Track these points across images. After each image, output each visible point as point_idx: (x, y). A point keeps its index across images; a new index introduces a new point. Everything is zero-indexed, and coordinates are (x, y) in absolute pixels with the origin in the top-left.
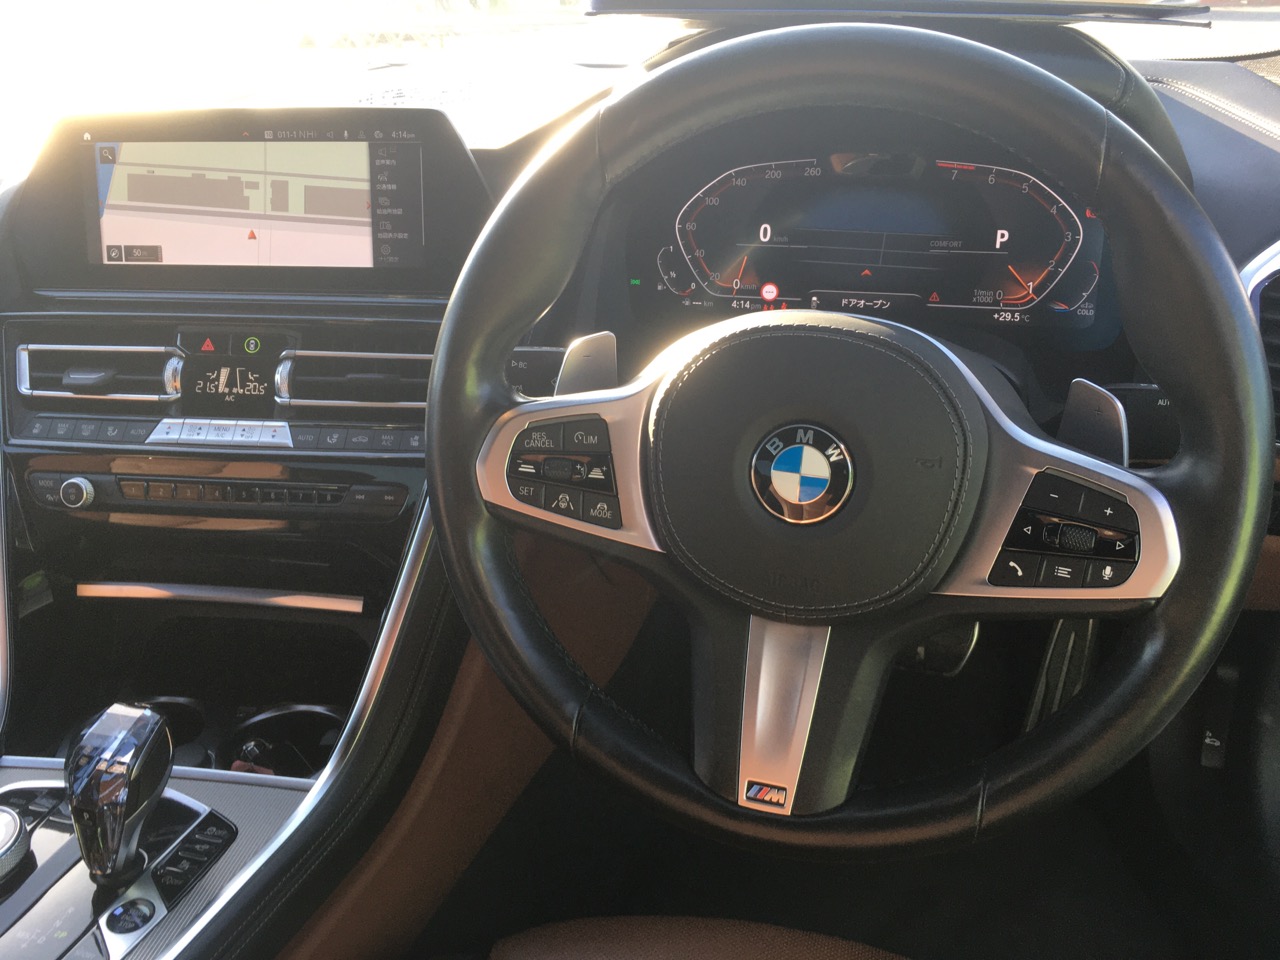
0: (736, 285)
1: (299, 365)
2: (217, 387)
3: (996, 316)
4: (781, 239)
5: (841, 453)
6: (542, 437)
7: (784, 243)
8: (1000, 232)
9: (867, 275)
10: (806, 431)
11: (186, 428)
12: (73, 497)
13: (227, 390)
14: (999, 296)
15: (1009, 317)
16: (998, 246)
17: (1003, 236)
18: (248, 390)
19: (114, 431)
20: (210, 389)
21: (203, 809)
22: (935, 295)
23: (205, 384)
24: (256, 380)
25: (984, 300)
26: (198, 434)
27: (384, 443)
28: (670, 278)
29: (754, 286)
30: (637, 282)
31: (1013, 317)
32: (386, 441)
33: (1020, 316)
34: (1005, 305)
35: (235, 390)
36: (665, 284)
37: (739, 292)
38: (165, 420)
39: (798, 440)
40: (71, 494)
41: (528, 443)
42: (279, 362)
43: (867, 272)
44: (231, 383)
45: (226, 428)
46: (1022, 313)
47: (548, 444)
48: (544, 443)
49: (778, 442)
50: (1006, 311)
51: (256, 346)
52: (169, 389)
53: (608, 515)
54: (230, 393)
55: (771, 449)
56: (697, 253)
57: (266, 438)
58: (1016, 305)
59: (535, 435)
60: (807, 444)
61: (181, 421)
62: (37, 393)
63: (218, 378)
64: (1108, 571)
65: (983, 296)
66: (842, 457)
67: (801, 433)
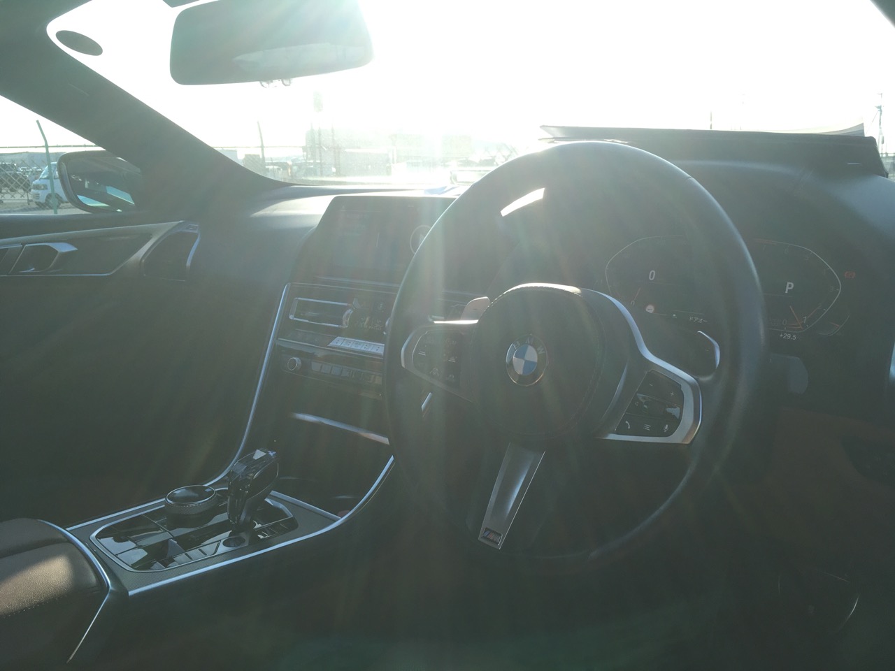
2: (363, 325)
4: (662, 280)
7: (663, 282)
8: (788, 283)
11: (345, 341)
12: (292, 365)
15: (789, 337)
17: (790, 286)
18: (374, 328)
20: (360, 325)
21: (291, 515)
23: (359, 323)
26: (349, 345)
31: (792, 337)
35: (369, 327)
38: (338, 337)
44: (369, 323)
45: (360, 344)
50: (788, 333)
52: (344, 323)
54: (367, 328)
57: (374, 350)
58: (794, 330)
62: (295, 319)
63: (365, 321)
64: (667, 427)
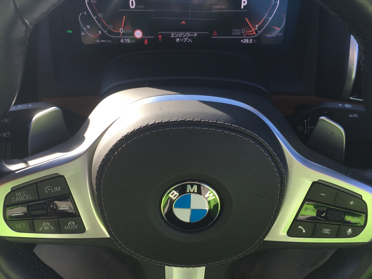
0: (122, 31)
3: (242, 41)
4: (140, 7)
5: (214, 195)
6: (23, 194)
7: (142, 9)
8: (243, 1)
9: (183, 24)
10: (192, 185)
14: (243, 31)
15: (247, 41)
16: (242, 7)
22: (215, 32)
25: (237, 34)
28: (87, 29)
29: (130, 32)
30: (70, 31)
31: (249, 41)
33: (252, 40)
34: (246, 36)
36: (85, 32)
37: (124, 34)
39: (188, 191)
41: (14, 200)
43: (184, 22)
46: (253, 39)
47: (28, 197)
48: (25, 197)
49: (175, 193)
50: (246, 39)
53: (76, 227)
55: (172, 197)
56: (99, 15)
58: (250, 36)
59: (18, 194)
60: (194, 192)
64: (350, 230)
65: (236, 32)
66: (214, 197)
67: (189, 187)
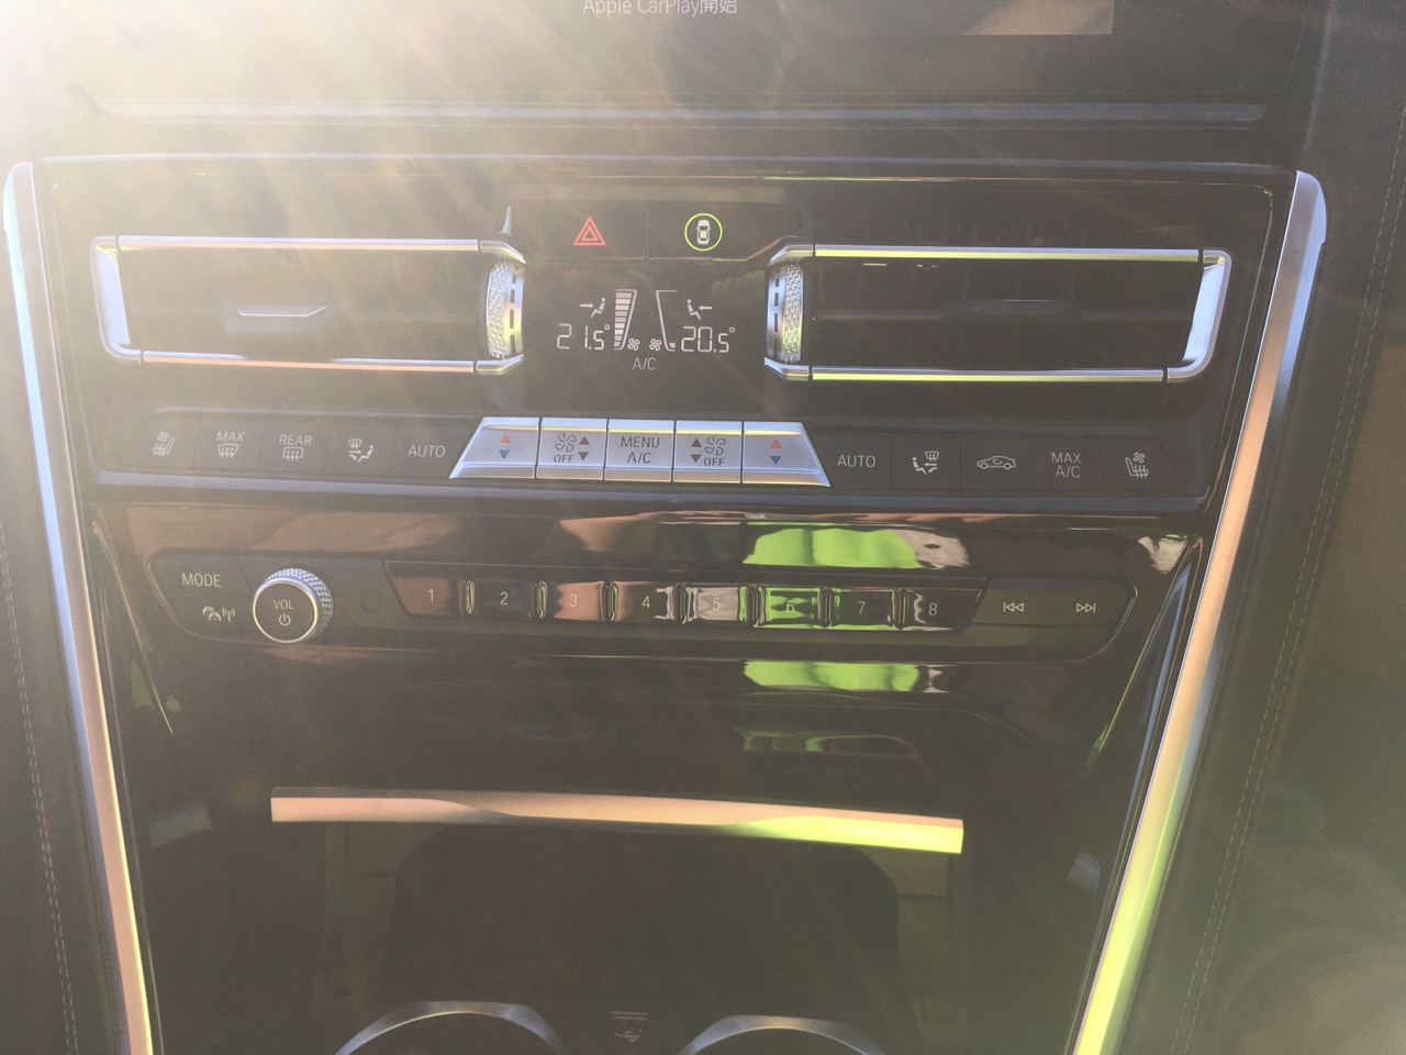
1: (824, 283)
2: (609, 337)
11: (549, 441)
12: (285, 621)
13: (634, 344)
18: (688, 344)
19: (364, 450)
20: (591, 342)
23: (579, 334)
24: (707, 318)
26: (583, 455)
27: (1060, 472)
32: (1065, 466)
35: (655, 345)
38: (488, 421)
40: (281, 612)
42: (773, 273)
44: (642, 325)
45: (651, 440)
51: (713, 236)
52: (497, 345)
54: (644, 350)
61: (530, 423)
62: (152, 356)
63: (609, 315)
